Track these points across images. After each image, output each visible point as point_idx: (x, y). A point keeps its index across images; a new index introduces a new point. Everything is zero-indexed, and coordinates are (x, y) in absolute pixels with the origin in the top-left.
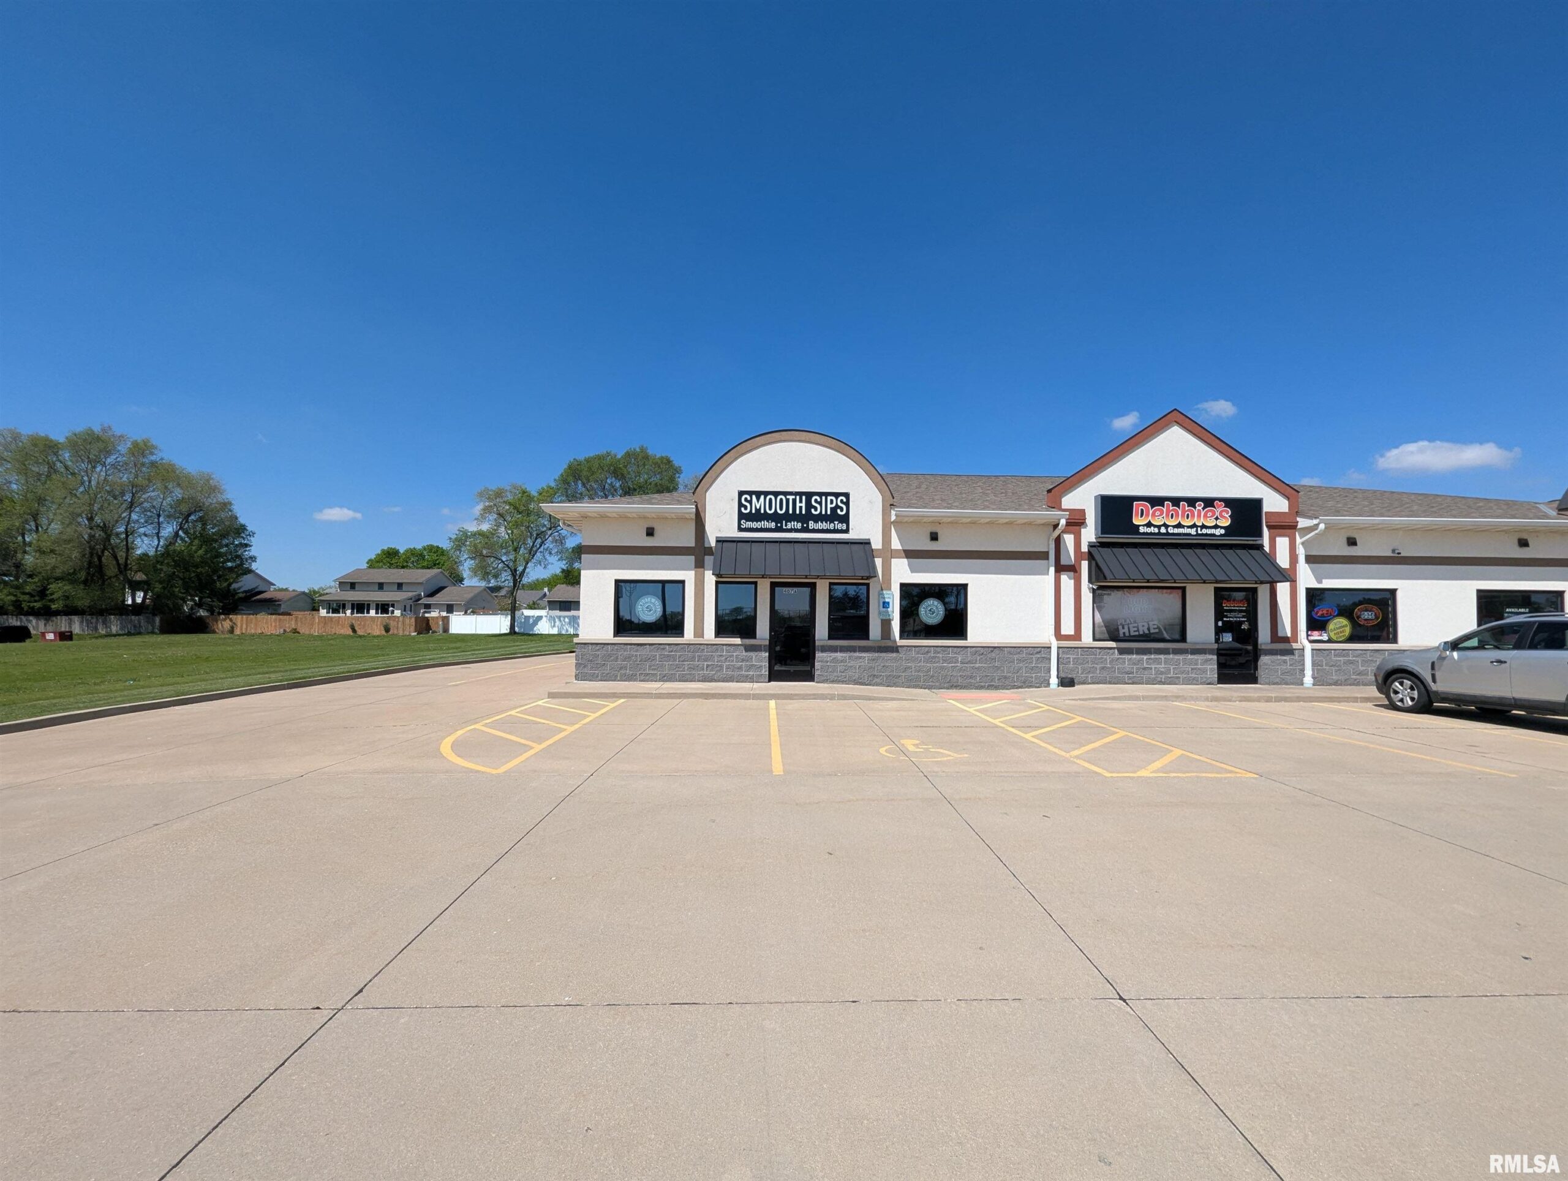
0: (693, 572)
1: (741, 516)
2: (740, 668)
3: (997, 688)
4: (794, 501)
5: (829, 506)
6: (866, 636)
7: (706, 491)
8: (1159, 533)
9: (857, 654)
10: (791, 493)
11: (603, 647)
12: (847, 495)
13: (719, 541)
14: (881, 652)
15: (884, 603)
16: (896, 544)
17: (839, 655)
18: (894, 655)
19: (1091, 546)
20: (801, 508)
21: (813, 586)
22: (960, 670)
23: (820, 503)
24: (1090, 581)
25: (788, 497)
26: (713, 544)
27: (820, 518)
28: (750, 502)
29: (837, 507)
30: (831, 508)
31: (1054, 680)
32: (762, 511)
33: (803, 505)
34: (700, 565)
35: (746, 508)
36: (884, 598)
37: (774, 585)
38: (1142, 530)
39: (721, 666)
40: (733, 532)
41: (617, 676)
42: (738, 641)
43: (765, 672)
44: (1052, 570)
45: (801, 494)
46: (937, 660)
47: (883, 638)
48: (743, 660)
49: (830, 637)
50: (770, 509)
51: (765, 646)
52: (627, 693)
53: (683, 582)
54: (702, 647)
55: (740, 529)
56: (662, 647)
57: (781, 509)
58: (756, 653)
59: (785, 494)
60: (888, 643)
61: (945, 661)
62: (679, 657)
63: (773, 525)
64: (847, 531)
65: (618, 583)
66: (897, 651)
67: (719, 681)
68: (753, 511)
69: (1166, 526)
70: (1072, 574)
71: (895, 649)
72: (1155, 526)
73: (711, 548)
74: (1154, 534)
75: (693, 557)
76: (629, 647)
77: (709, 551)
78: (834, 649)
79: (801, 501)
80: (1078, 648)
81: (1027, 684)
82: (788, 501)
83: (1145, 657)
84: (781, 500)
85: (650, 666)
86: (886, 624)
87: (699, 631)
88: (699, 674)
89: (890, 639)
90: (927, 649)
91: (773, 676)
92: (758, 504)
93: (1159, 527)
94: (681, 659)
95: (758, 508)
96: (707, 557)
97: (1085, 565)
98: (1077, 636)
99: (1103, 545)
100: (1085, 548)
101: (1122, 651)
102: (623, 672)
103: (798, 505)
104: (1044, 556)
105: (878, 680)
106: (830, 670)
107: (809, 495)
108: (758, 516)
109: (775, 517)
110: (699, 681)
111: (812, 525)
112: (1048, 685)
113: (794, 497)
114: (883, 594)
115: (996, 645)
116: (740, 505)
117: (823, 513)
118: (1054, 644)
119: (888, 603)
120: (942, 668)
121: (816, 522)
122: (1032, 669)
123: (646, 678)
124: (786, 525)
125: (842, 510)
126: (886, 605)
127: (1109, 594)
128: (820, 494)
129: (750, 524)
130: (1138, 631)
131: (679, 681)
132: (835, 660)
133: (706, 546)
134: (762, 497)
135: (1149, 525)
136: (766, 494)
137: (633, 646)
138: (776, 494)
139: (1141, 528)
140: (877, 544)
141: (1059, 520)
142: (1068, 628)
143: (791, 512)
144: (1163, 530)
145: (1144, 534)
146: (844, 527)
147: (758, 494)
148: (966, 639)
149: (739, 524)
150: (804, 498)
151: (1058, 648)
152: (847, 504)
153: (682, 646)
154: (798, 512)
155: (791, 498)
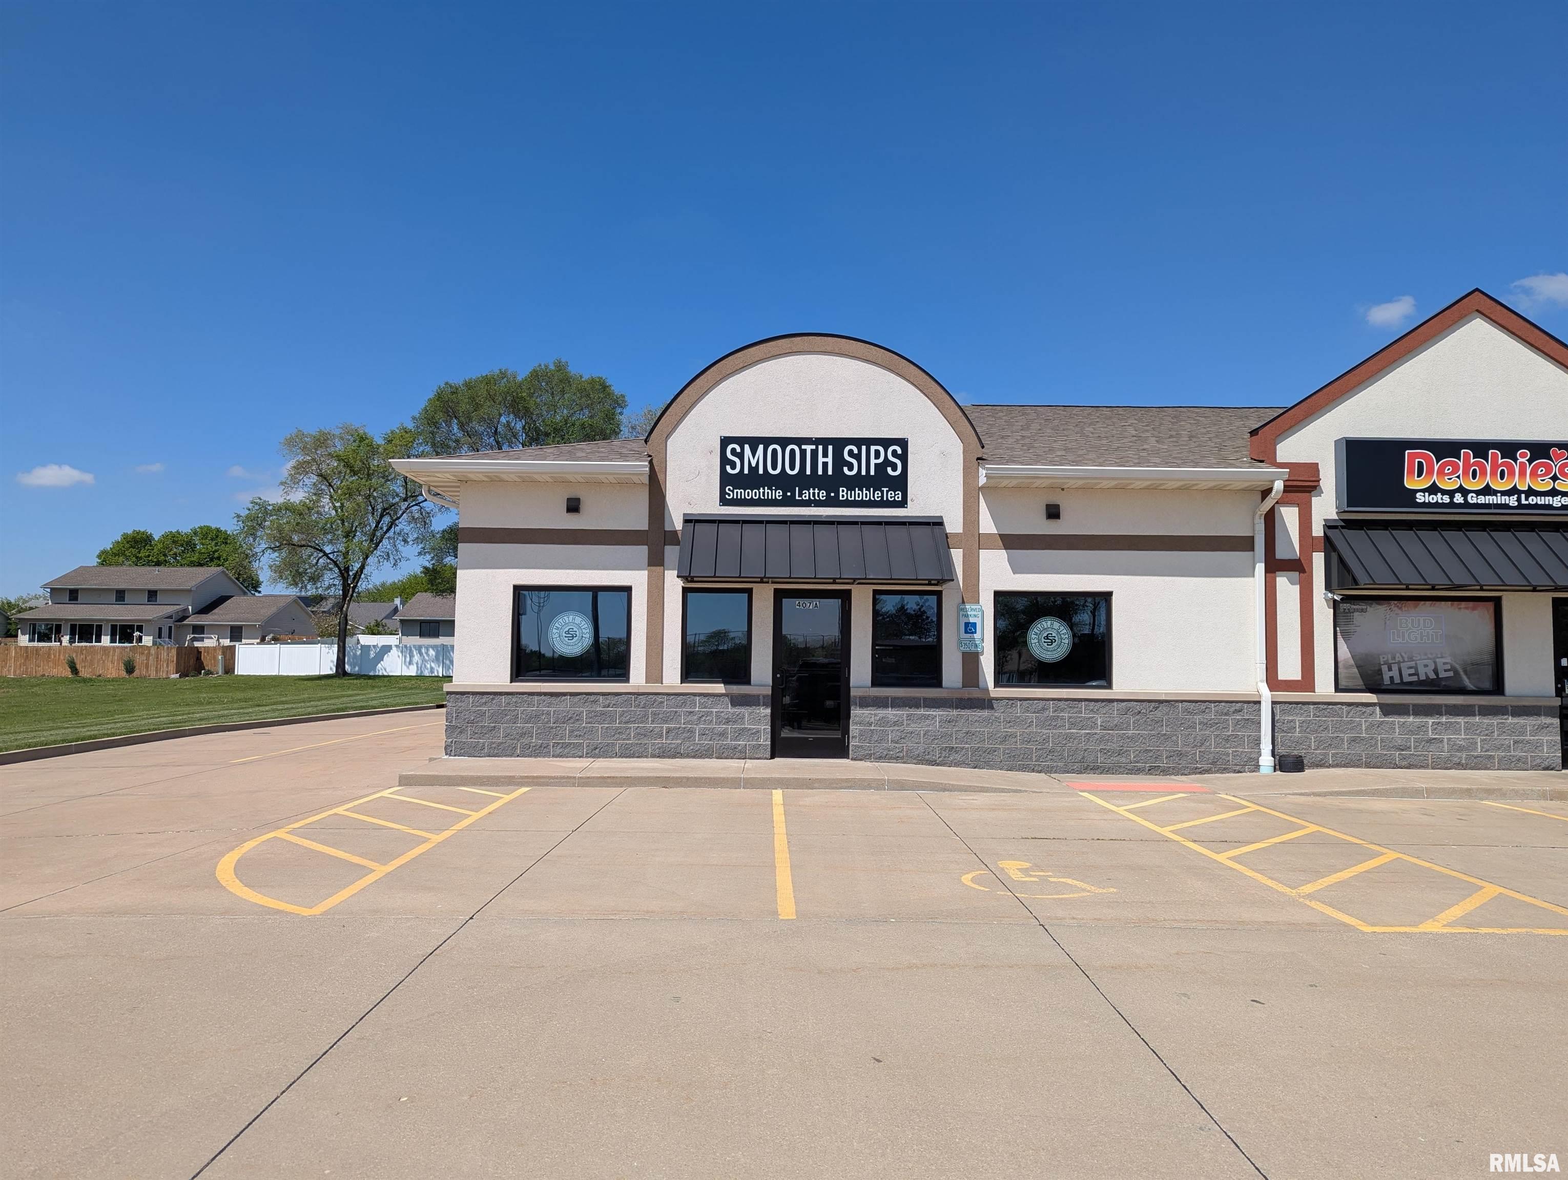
0: (646, 572)
1: (726, 480)
2: (723, 734)
3: (1165, 772)
4: (814, 453)
5: (873, 461)
6: (936, 681)
7: (668, 436)
8: (1452, 504)
9: (922, 711)
10: (808, 441)
11: (493, 699)
12: (903, 443)
13: (689, 521)
14: (963, 708)
15: (967, 624)
16: (987, 525)
17: (891, 713)
18: (985, 713)
19: (1329, 526)
20: (825, 465)
21: (845, 597)
22: (1101, 740)
23: (858, 457)
24: (1328, 587)
25: (804, 447)
26: (679, 525)
27: (859, 482)
28: (741, 456)
29: (887, 462)
30: (876, 464)
31: (1266, 760)
32: (761, 471)
33: (829, 460)
34: (656, 561)
35: (733, 466)
36: (967, 616)
37: (780, 595)
38: (1420, 498)
39: (692, 731)
40: (714, 508)
41: (515, 748)
42: (719, 688)
43: (765, 741)
44: (1260, 568)
45: (825, 442)
46: (1060, 723)
47: (964, 685)
48: (728, 721)
49: (875, 683)
50: (774, 467)
51: (764, 697)
52: (534, 777)
53: (628, 590)
54: (659, 698)
55: (724, 501)
56: (592, 698)
57: (792, 467)
58: (750, 709)
59: (799, 441)
60: (974, 693)
61: (1073, 725)
62: (621, 716)
63: (779, 494)
64: (903, 504)
65: (519, 591)
66: (991, 707)
67: (688, 756)
68: (746, 471)
69: (1464, 492)
70: (1295, 575)
71: (986, 703)
72: (1444, 492)
73: (676, 532)
74: (1443, 505)
75: (646, 547)
76: (536, 698)
77: (672, 538)
78: (881, 703)
79: (825, 455)
80: (1308, 703)
81: (1218, 766)
82: (803, 453)
83: (1431, 721)
84: (792, 452)
85: (571, 732)
86: (971, 660)
87: (655, 671)
88: (653, 744)
89: (977, 685)
90: (1042, 703)
91: (779, 749)
92: (754, 458)
93: (1451, 493)
94: (624, 719)
95: (754, 465)
96: (668, 549)
97: (1318, 560)
98: (1307, 681)
99: (1350, 524)
100: (1318, 530)
101: (1387, 710)
102: (525, 741)
103: (821, 460)
104: (1246, 544)
105: (958, 757)
106: (875, 737)
107: (839, 444)
108: (753, 479)
109: (782, 481)
110: (653, 756)
111: (843, 493)
112: (1257, 767)
113: (814, 447)
114: (964, 610)
115: (1163, 698)
116: (724, 461)
117: (864, 473)
118: (1266, 696)
119: (974, 625)
120: (1069, 737)
121: (851, 488)
122: (1227, 740)
123: (566, 751)
124: (800, 495)
125: (895, 469)
126: (970, 628)
127: (1362, 611)
128: (858, 442)
129: (739, 493)
130: (1416, 674)
131: (620, 757)
132: (883, 722)
133: (667, 529)
134: (761, 447)
135: (1433, 489)
136: (767, 441)
137: (543, 697)
138: (784, 442)
139: (1418, 495)
140: (954, 525)
141: (1273, 482)
142: (1290, 669)
143: (808, 472)
144: (1459, 499)
145: (1424, 505)
146: (899, 497)
147: (754, 442)
148: (1109, 686)
149: (723, 493)
150: (830, 448)
151: (1273, 703)
152: (904, 458)
153: (626, 697)
154: (820, 472)
155: (809, 448)
